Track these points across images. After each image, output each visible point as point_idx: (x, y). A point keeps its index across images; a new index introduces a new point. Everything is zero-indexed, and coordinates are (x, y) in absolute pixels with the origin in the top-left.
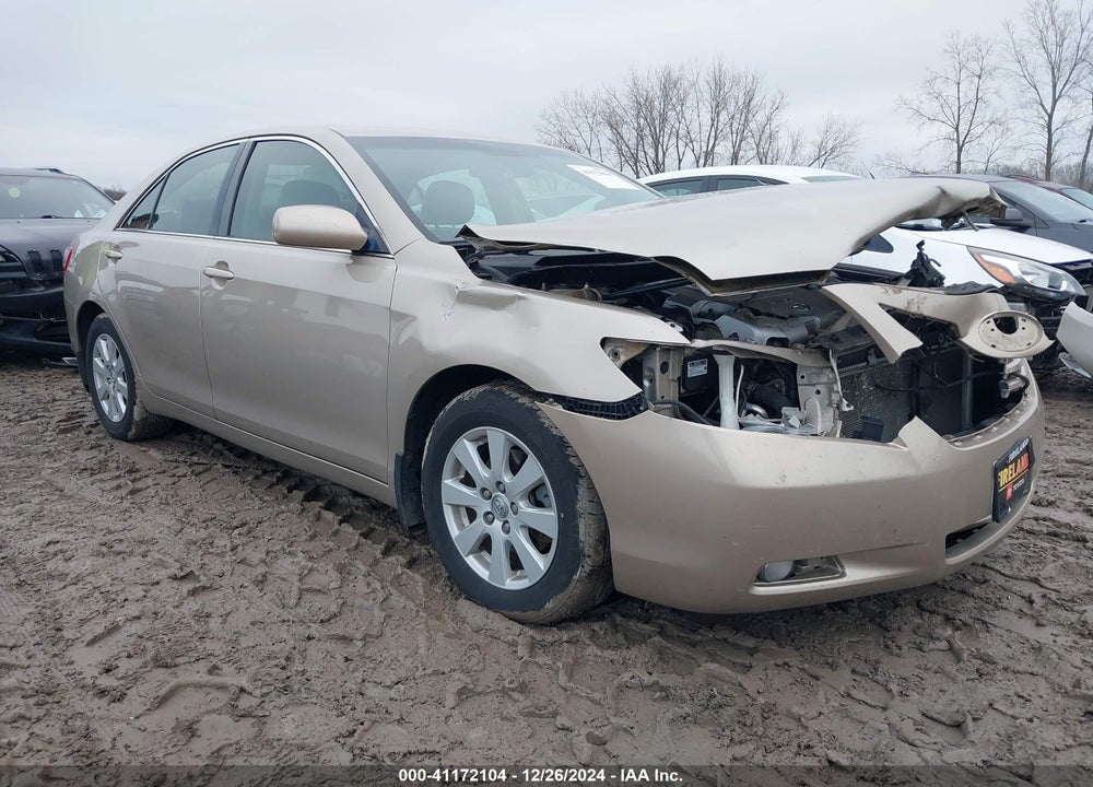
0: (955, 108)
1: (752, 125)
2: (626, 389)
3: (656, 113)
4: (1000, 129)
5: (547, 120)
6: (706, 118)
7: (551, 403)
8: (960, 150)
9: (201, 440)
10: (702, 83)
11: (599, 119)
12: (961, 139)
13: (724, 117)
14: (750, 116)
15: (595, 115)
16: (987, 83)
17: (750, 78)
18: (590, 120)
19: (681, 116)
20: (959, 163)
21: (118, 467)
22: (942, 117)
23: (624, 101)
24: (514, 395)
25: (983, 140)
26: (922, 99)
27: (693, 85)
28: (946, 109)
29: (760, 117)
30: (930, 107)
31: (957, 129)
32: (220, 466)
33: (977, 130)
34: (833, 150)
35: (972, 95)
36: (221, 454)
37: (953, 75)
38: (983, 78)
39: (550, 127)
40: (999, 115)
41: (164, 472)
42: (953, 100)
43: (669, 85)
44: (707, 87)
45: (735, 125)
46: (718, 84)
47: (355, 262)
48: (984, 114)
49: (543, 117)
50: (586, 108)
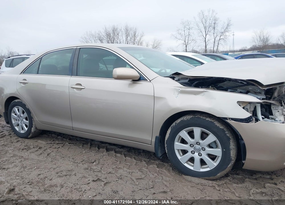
0: (184, 37)
1: (136, 40)
2: (247, 115)
3: (112, 37)
4: (195, 42)
5: (83, 39)
6: (124, 38)
7: (230, 120)
8: (186, 46)
9: (51, 136)
10: (123, 30)
11: (97, 38)
12: (186, 44)
13: (129, 38)
14: (135, 38)
15: (95, 37)
16: (191, 31)
17: (135, 29)
18: (94, 39)
19: (118, 38)
20: (186, 50)
21: (34, 147)
22: (181, 39)
23: (103, 34)
24: (204, 118)
25: (191, 44)
26: (177, 34)
27: (121, 30)
28: (182, 37)
29: (138, 38)
30: (179, 36)
31: (185, 42)
32: (67, 143)
33: (189, 42)
34: (156, 46)
35: (188, 34)
36: (63, 140)
37: (183, 29)
38: (190, 30)
39: (83, 40)
40: (194, 38)
41: (51, 147)
42: (183, 35)
43: (114, 30)
44: (124, 31)
45: (132, 40)
46: (127, 30)
47: (134, 83)
48: (191, 38)
49: (81, 38)
50: (93, 36)
